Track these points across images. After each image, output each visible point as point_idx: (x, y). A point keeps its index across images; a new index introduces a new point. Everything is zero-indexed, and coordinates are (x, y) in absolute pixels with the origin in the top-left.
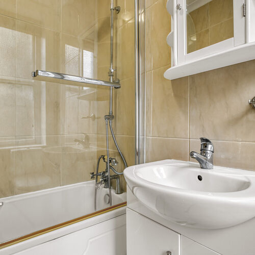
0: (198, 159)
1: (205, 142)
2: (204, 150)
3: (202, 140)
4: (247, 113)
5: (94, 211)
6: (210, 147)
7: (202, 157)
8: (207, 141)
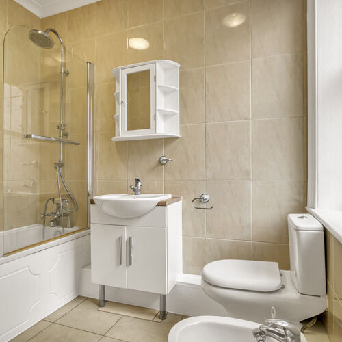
0: (133, 189)
1: (137, 180)
2: (136, 185)
3: (136, 179)
4: (157, 165)
5: (42, 240)
6: (139, 183)
7: (136, 188)
8: (138, 180)
